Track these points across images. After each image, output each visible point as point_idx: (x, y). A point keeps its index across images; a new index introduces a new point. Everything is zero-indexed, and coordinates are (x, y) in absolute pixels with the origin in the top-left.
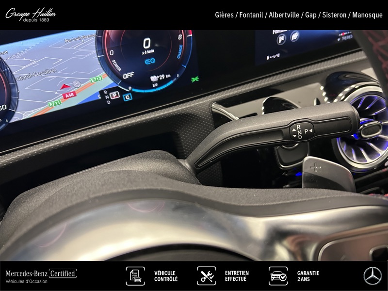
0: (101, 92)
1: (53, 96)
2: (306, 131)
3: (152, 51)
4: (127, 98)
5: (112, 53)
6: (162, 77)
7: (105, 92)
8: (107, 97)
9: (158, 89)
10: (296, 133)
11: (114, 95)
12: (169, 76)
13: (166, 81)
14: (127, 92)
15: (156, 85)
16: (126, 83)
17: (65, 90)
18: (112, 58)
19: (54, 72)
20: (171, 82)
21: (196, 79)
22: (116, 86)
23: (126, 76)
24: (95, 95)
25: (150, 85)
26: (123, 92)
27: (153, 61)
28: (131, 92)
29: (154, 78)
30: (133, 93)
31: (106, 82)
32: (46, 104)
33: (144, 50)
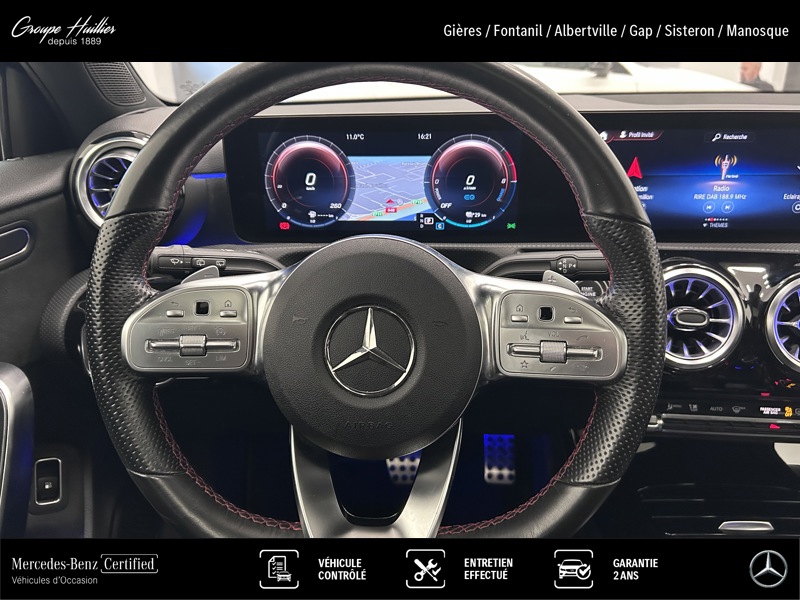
0: (418, 215)
1: (378, 207)
2: (570, 265)
3: (474, 188)
4: (440, 227)
5: (437, 182)
6: (478, 215)
7: (422, 216)
8: (422, 221)
9: (470, 226)
10: (561, 266)
11: (429, 221)
12: (485, 216)
13: (481, 219)
14: (440, 221)
15: (470, 221)
16: (442, 212)
17: (389, 205)
18: (436, 186)
19: (386, 187)
20: (486, 222)
21: (513, 226)
22: (432, 212)
23: (444, 206)
24: (412, 216)
25: (463, 219)
26: (437, 220)
27: (472, 197)
28: (444, 221)
29: (469, 214)
30: (446, 224)
31: (424, 206)
32: (370, 212)
33: (466, 186)
